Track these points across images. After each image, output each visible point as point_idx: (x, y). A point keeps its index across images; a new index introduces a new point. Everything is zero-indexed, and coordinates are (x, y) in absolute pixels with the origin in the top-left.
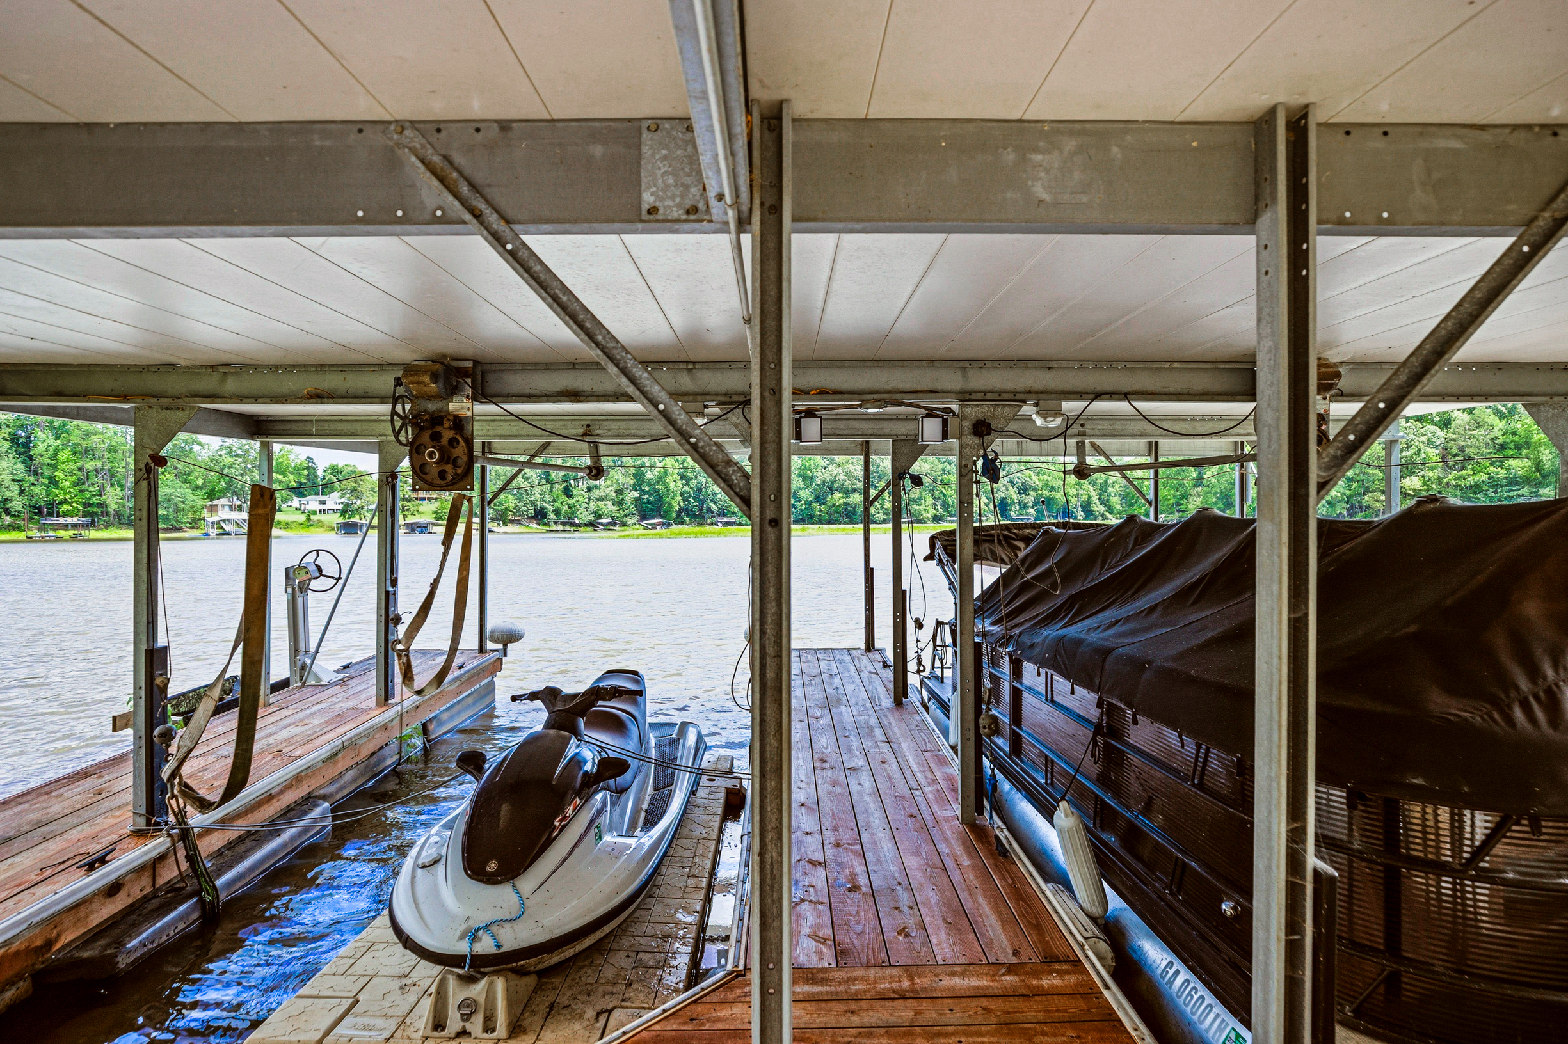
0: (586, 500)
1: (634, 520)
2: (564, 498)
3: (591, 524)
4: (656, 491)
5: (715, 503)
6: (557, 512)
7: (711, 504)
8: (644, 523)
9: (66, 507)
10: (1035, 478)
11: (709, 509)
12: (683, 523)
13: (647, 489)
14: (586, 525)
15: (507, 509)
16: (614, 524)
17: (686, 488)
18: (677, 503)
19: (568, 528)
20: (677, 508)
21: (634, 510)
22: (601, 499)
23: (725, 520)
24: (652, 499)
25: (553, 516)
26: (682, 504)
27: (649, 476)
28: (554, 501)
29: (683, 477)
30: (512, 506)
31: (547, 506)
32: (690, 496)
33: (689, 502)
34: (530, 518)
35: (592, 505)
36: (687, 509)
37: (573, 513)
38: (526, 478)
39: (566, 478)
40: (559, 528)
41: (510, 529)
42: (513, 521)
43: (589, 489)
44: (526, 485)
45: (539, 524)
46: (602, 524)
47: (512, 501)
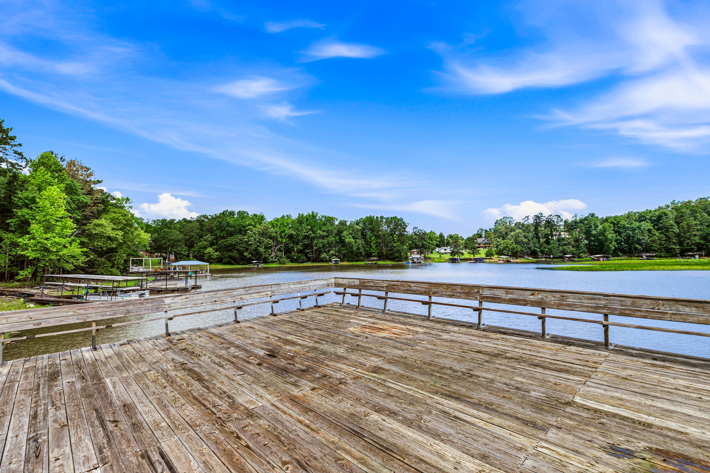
0: (558, 246)
1: (586, 255)
2: (545, 245)
3: (560, 257)
4: (598, 239)
5: (640, 245)
6: (542, 252)
7: (637, 246)
8: (592, 257)
9: (374, 254)
11: (636, 248)
12: (618, 256)
13: (593, 239)
14: (557, 258)
15: (517, 251)
16: (575, 257)
17: (619, 237)
18: (613, 246)
19: (548, 259)
20: (613, 248)
21: (586, 250)
22: (565, 245)
23: (648, 254)
24: (596, 244)
25: (540, 254)
26: (616, 246)
27: (594, 232)
28: (540, 247)
29: (616, 232)
30: (519, 249)
31: (536, 249)
32: (622, 241)
33: (621, 245)
34: (529, 255)
35: (561, 248)
36: (620, 249)
37: (551, 252)
38: (525, 237)
39: (546, 236)
40: (543, 259)
41: (519, 260)
42: (520, 257)
43: (559, 240)
44: (526, 240)
45: (533, 258)
46: (567, 257)
47: (519, 248)
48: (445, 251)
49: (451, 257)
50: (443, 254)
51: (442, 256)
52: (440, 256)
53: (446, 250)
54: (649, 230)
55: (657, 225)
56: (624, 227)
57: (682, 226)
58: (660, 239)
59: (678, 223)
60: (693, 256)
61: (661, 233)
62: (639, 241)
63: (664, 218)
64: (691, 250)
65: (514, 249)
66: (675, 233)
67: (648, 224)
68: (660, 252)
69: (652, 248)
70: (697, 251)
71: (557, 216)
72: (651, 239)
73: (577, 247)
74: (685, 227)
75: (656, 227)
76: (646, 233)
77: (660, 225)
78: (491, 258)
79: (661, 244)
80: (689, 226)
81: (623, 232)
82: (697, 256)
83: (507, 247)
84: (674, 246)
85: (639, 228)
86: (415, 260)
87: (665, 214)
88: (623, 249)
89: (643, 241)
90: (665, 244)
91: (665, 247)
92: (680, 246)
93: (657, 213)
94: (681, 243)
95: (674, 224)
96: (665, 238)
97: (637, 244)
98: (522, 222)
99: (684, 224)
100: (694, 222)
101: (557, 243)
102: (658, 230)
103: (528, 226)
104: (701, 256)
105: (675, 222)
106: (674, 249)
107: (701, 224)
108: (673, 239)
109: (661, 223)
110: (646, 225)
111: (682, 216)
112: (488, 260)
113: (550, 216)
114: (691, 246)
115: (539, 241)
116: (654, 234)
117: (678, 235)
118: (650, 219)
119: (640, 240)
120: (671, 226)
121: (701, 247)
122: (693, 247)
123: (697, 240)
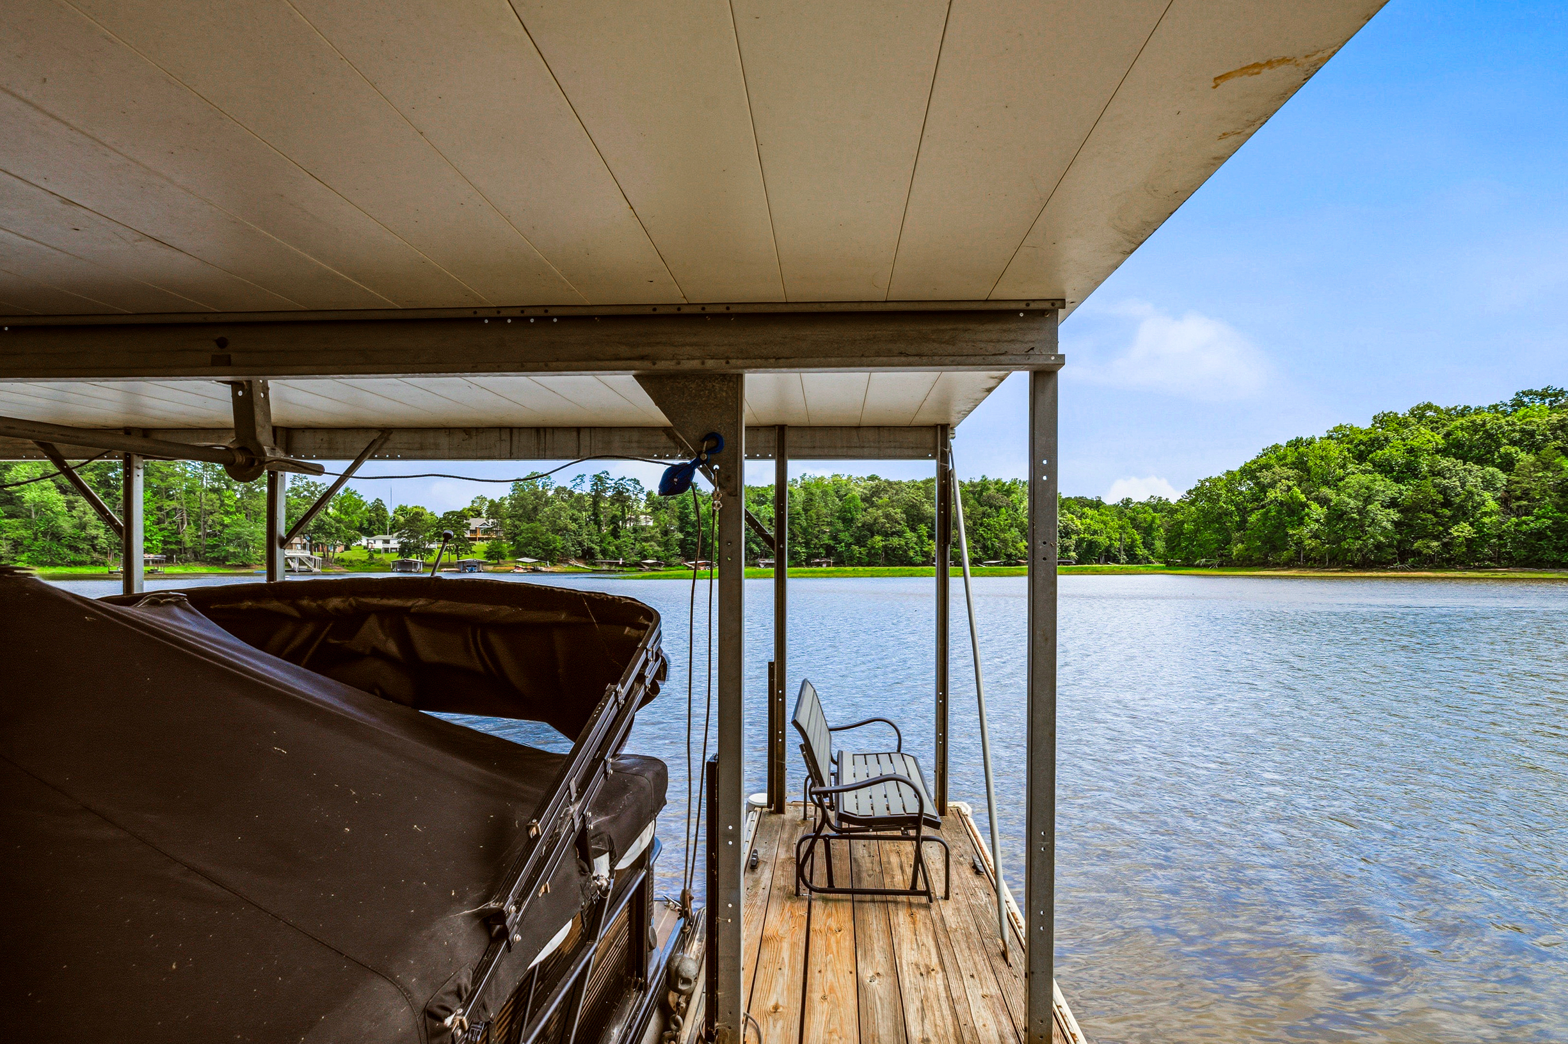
0: (633, 541)
1: (678, 561)
2: (611, 539)
3: (637, 564)
5: (757, 545)
6: (604, 552)
7: (754, 546)
8: (688, 564)
10: (1078, 522)
11: (751, 551)
13: (691, 530)
14: (631, 565)
15: (554, 548)
16: (660, 565)
19: (613, 568)
21: (679, 551)
23: (767, 561)
24: (695, 539)
25: (600, 556)
27: (693, 517)
28: (602, 541)
30: (559, 545)
31: (593, 546)
34: (577, 558)
35: (638, 546)
37: (620, 554)
38: (574, 520)
39: (614, 520)
40: (605, 567)
41: (556, 569)
42: (560, 561)
43: (635, 531)
44: (573, 526)
45: (586, 564)
46: (647, 564)
47: (559, 542)
48: (386, 546)
49: (400, 559)
50: (379, 552)
51: (376, 556)
52: (371, 557)
53: (387, 542)
57: (811, 516)
59: (806, 511)
60: (819, 565)
62: (756, 539)
64: (817, 556)
65: (548, 543)
70: (825, 557)
71: (635, 480)
73: (666, 545)
74: (815, 517)
78: (498, 563)
80: (818, 517)
82: (824, 565)
83: (535, 538)
86: (295, 565)
92: (806, 548)
94: (807, 544)
95: (801, 511)
98: (569, 486)
99: (812, 513)
100: (825, 511)
101: (633, 536)
103: (580, 498)
104: (828, 564)
105: (803, 509)
106: (800, 552)
107: (832, 515)
112: (491, 568)
113: (622, 479)
114: (818, 549)
115: (599, 530)
117: (805, 531)
120: (798, 514)
121: (830, 550)
122: (821, 550)
123: (826, 539)
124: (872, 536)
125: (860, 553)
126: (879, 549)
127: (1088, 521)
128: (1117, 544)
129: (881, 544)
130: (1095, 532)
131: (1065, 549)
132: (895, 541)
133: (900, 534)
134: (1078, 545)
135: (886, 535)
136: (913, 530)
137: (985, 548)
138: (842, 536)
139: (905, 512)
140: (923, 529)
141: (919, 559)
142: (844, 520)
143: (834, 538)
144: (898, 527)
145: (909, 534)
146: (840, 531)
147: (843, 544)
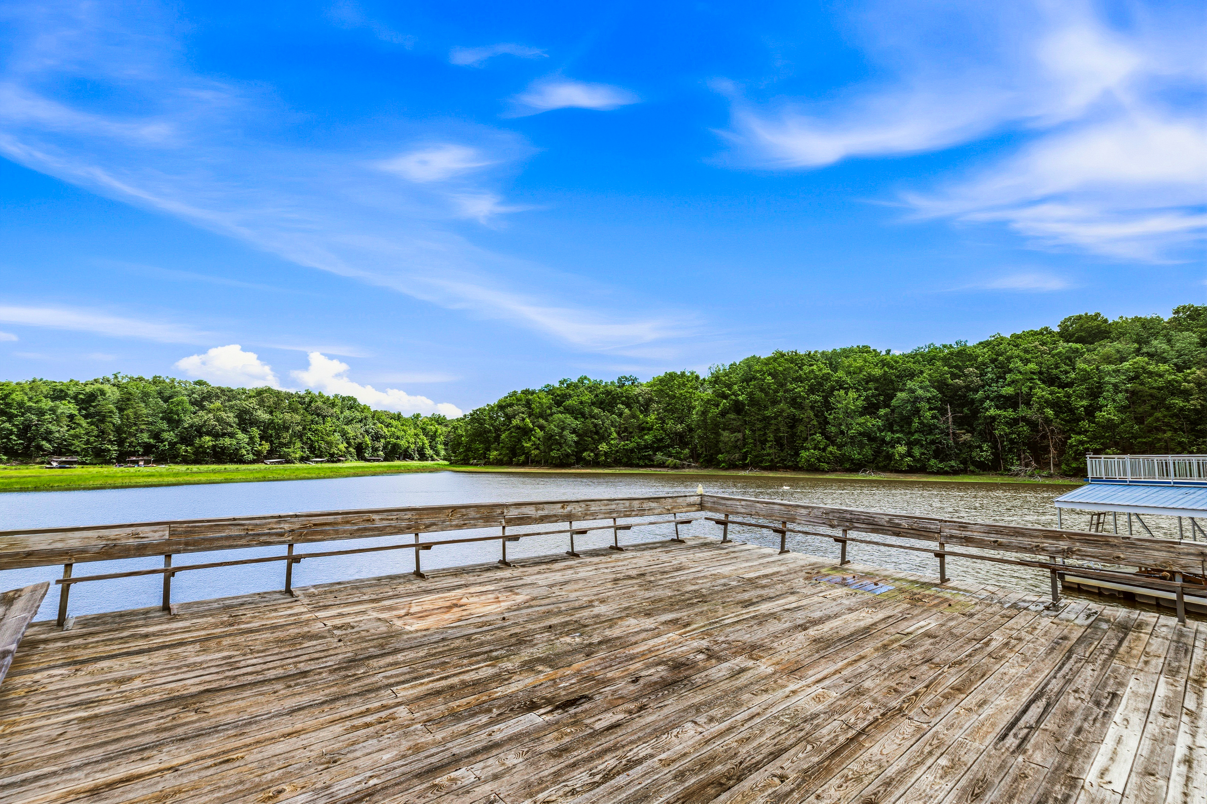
54: (71, 417)
55: (85, 409)
56: (21, 405)
57: (127, 415)
58: (87, 434)
59: (121, 410)
60: (136, 463)
61: (91, 424)
62: (47, 436)
63: (100, 398)
64: (134, 454)
66: (114, 425)
67: (71, 406)
68: (85, 456)
69: (72, 448)
70: (143, 455)
72: (72, 432)
74: (132, 416)
75: (84, 412)
76: (65, 421)
77: (92, 410)
79: (87, 442)
80: (137, 416)
81: (16, 416)
82: (142, 463)
84: (109, 447)
85: (53, 410)
87: (103, 393)
88: (12, 448)
89: (57, 435)
90: (95, 441)
91: (95, 447)
92: (119, 446)
93: (88, 389)
94: (120, 442)
95: (115, 410)
96: (96, 433)
97: (43, 439)
99: (130, 412)
100: (145, 411)
102: (86, 417)
104: (147, 463)
105: (117, 407)
106: (110, 450)
107: (154, 415)
108: (109, 434)
109: (94, 407)
110: (67, 407)
111: (129, 399)
114: (135, 446)
116: (79, 424)
117: (118, 430)
118: (75, 397)
119: (51, 432)
120: (110, 412)
121: (148, 449)
122: (138, 448)
123: (145, 437)
124: (201, 436)
125: (186, 451)
126: (208, 447)
127: (393, 429)
128: (413, 446)
129: (210, 444)
130: (398, 438)
131: (375, 450)
132: (227, 441)
133: (232, 435)
134: (385, 448)
135: (216, 436)
136: (244, 431)
137: (312, 449)
138: (165, 435)
139: (236, 417)
140: (255, 432)
141: (251, 456)
142: (170, 421)
143: (157, 436)
144: (230, 430)
145: (240, 435)
146: (164, 431)
147: (166, 443)
